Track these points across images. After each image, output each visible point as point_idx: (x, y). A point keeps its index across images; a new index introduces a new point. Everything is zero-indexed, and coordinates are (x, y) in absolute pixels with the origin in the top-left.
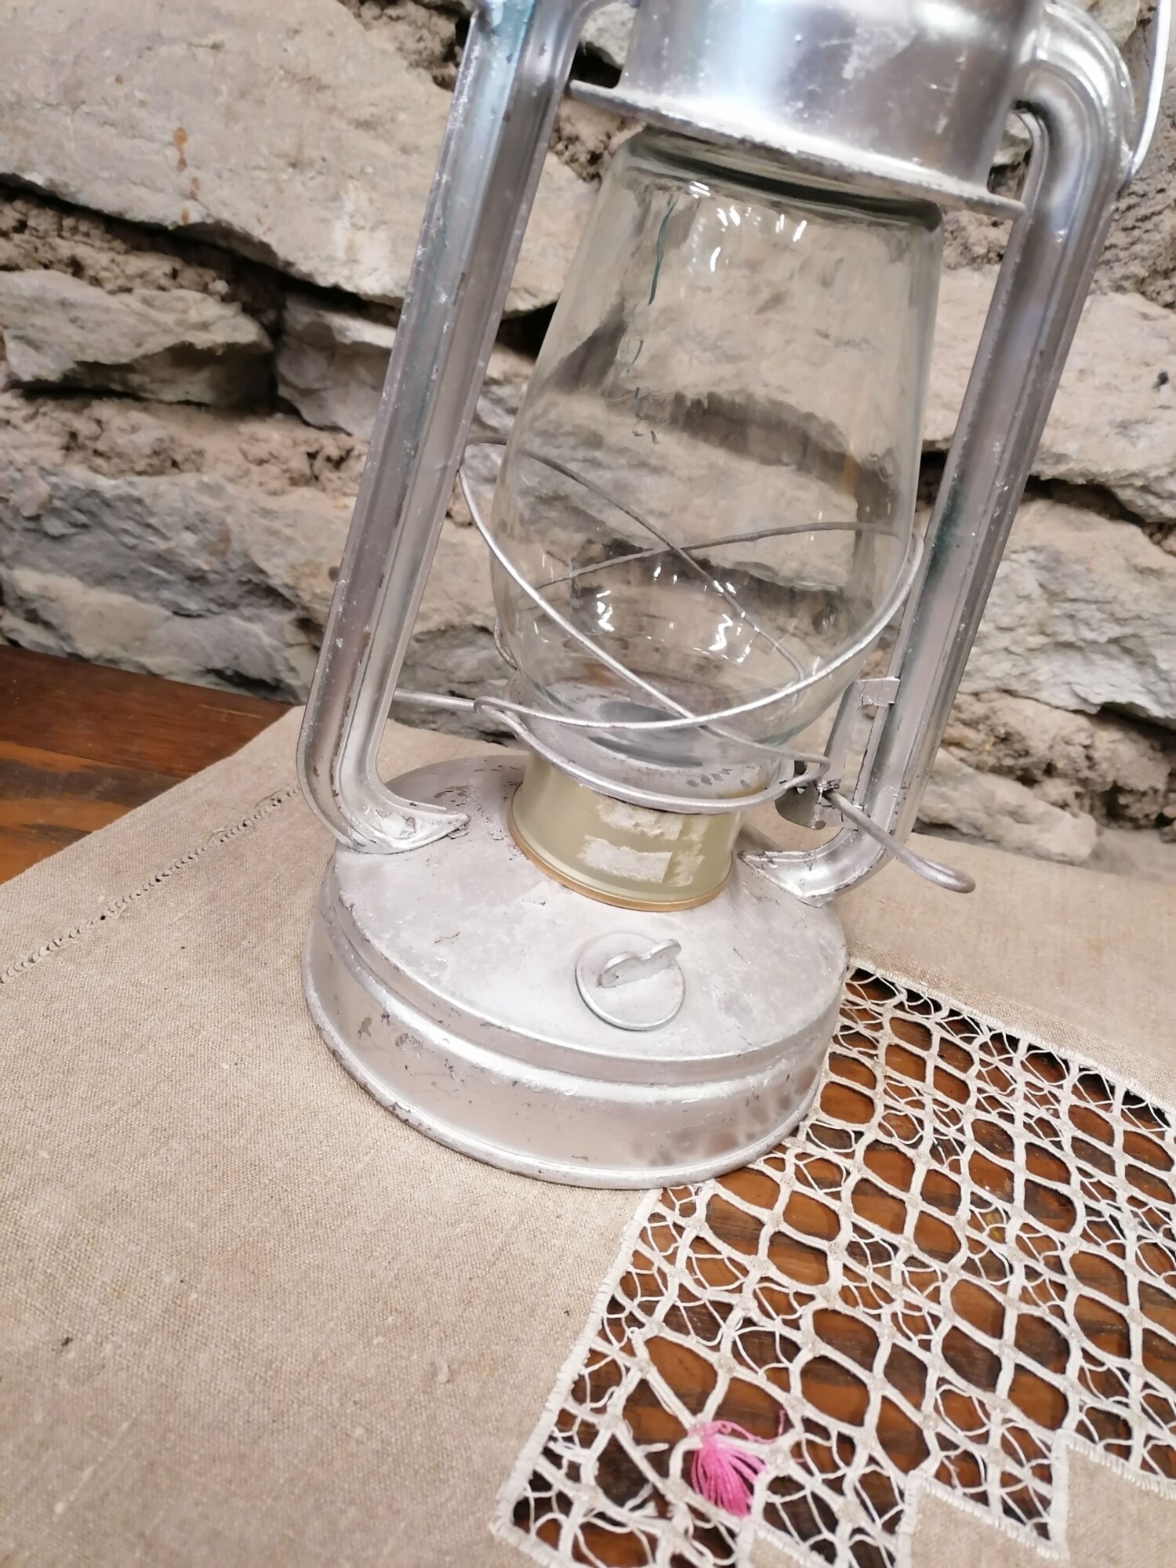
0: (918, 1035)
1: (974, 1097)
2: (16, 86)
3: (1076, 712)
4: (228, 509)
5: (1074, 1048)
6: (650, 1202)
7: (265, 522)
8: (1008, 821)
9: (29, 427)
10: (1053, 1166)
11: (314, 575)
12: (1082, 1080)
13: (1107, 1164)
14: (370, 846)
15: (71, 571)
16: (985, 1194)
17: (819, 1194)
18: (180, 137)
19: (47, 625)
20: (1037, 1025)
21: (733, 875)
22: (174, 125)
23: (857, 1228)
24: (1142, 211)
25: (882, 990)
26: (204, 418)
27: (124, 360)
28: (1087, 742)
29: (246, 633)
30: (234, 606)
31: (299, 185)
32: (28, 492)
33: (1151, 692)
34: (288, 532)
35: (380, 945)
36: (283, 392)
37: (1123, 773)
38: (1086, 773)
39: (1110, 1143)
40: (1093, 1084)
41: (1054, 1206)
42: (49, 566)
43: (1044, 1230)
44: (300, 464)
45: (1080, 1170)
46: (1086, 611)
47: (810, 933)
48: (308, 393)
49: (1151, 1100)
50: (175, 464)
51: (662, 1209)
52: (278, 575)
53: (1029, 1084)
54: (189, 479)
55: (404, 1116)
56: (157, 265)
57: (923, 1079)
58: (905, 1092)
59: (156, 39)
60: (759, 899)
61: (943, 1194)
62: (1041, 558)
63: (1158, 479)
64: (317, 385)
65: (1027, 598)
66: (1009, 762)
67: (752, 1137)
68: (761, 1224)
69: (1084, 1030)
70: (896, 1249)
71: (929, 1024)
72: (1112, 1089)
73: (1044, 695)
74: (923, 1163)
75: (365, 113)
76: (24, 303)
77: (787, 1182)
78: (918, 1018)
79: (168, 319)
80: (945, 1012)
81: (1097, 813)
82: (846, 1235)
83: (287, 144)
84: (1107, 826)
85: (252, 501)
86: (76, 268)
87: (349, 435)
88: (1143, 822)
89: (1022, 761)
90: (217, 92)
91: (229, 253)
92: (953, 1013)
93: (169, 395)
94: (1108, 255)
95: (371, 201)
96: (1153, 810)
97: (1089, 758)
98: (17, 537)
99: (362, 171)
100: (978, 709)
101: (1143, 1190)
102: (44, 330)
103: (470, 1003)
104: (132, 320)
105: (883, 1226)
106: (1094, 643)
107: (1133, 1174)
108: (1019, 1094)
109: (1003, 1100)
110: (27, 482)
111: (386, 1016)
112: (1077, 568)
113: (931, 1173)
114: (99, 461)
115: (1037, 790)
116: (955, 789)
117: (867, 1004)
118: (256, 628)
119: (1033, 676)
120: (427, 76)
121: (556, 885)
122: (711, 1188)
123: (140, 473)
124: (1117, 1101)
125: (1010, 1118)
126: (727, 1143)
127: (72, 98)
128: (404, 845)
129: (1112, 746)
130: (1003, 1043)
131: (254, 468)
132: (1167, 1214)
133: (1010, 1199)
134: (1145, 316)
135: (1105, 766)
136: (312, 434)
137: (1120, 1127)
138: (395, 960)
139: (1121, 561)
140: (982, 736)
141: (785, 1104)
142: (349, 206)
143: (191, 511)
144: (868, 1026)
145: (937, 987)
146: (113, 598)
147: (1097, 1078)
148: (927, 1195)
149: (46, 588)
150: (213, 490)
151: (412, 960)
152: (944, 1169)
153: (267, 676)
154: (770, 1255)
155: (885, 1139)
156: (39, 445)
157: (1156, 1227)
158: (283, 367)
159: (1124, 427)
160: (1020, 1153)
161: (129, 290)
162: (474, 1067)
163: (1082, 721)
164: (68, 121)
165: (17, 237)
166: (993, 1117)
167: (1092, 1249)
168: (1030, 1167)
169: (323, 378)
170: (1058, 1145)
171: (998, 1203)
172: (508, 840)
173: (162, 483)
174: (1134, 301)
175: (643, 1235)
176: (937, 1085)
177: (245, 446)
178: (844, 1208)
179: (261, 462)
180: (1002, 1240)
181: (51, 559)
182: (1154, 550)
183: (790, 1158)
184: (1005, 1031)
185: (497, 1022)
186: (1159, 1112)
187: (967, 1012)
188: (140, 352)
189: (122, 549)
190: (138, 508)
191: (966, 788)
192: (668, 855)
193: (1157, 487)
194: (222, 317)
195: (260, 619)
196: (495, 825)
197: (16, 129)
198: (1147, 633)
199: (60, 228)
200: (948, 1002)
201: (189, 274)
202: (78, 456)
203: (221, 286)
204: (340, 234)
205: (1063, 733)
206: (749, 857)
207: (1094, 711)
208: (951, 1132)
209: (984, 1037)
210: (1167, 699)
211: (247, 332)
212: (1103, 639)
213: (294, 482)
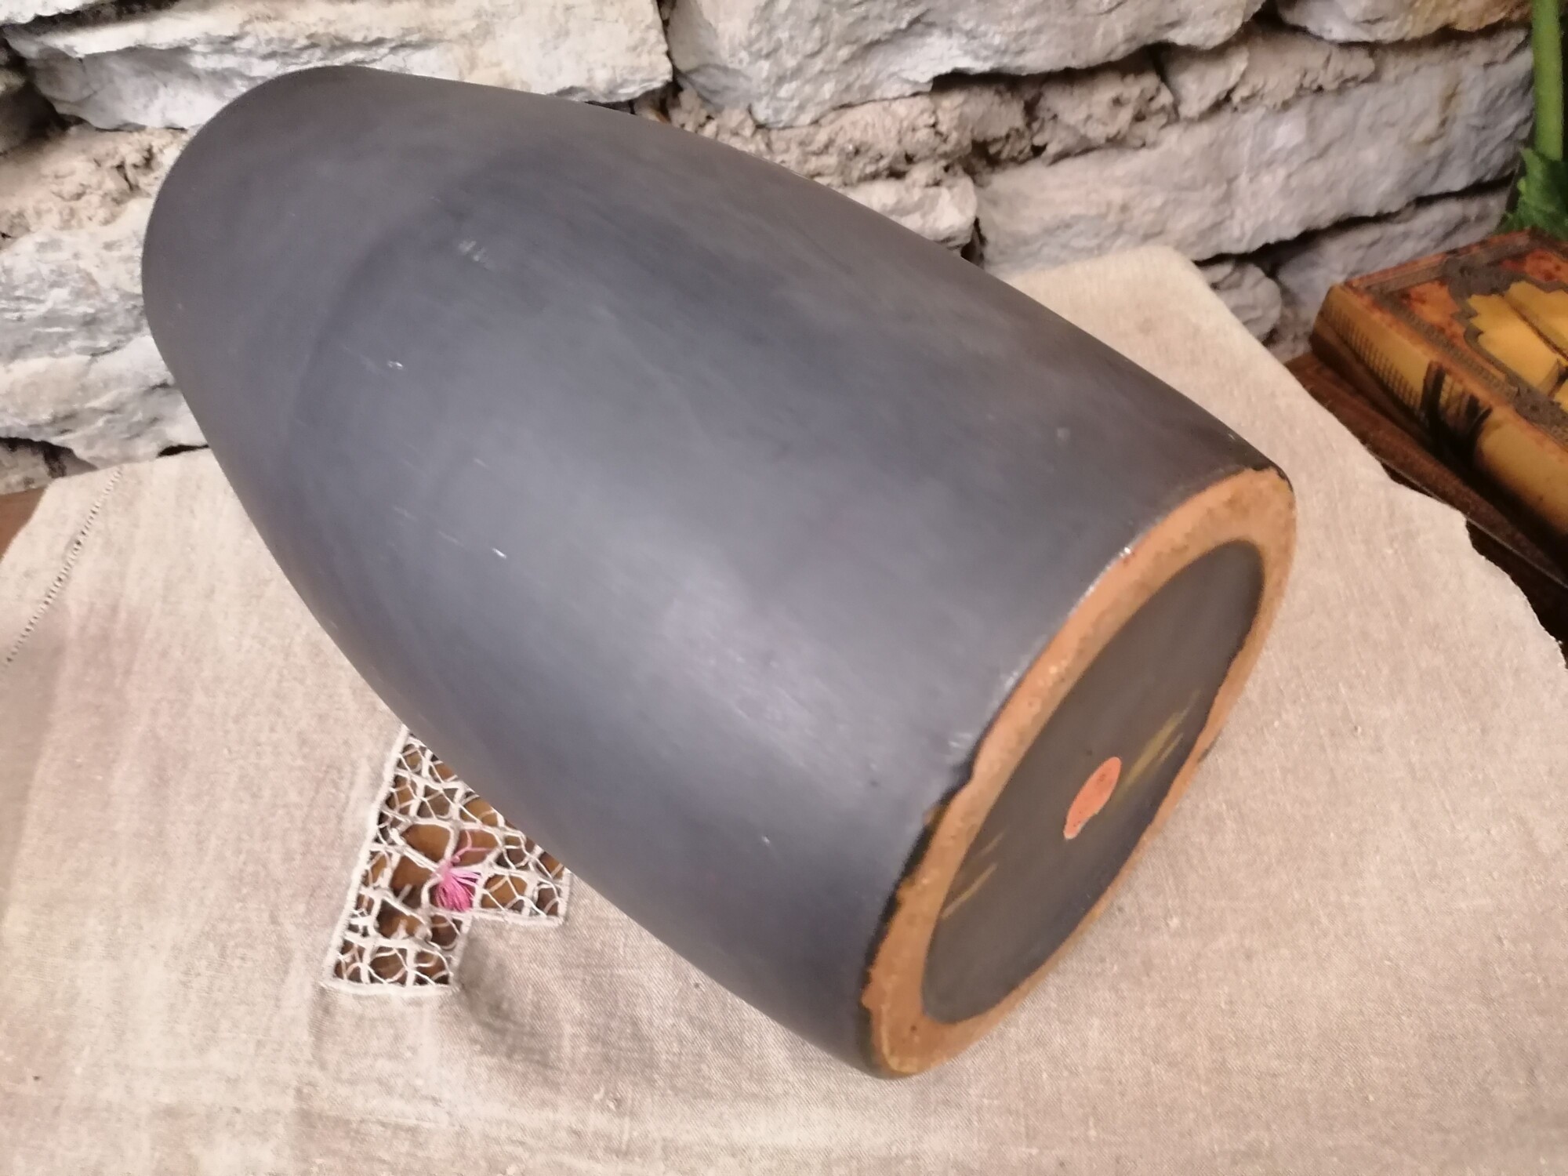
3: (915, 95)
28: (932, 121)
33: (968, 52)
37: (978, 130)
38: (943, 148)
44: (114, 182)
48: (83, 102)
54: (26, 244)
66: (870, 169)
73: (878, 94)
81: (974, 171)
84: (993, 171)
85: (93, 240)
88: (1021, 157)
89: (884, 163)
96: (1024, 145)
97: (938, 133)
100: (822, 137)
106: (898, 31)
115: (908, 179)
119: (859, 83)
129: (956, 112)
131: (76, 205)
135: (956, 133)
136: (109, 142)
140: (836, 158)
143: (45, 271)
150: (53, 245)
158: (45, 90)
163: (923, 102)
169: (87, 84)
177: (55, 188)
205: (907, 122)
207: (928, 88)
210: (984, 53)
212: (904, 25)
213: (119, 202)
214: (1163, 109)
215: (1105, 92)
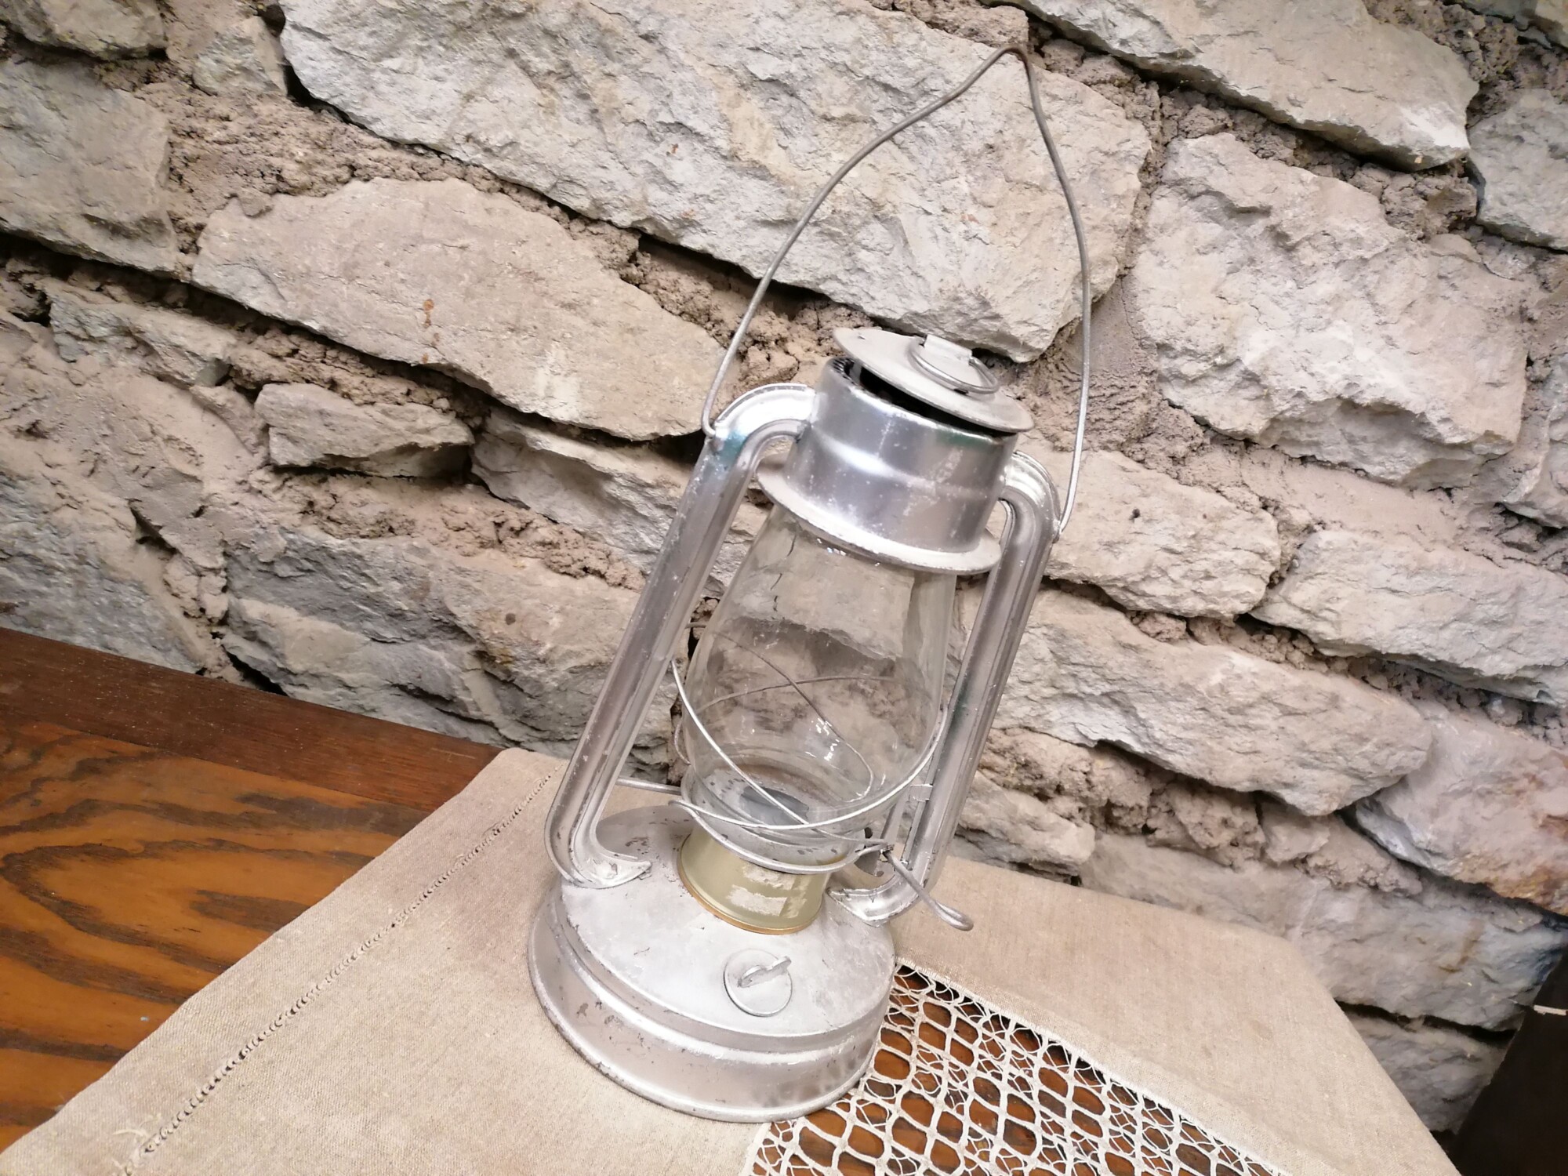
0: (941, 1014)
1: (977, 1061)
2: (307, 262)
3: (1079, 745)
4: (431, 567)
5: (1046, 1027)
6: (764, 1131)
7: (459, 578)
8: (1027, 828)
9: (277, 497)
10: (1026, 1111)
11: (493, 620)
12: (1050, 1049)
13: (1060, 1110)
14: (587, 884)
15: (290, 603)
16: (978, 1128)
17: (871, 1128)
18: (429, 305)
19: (264, 644)
20: (1022, 1010)
21: (822, 910)
22: (426, 297)
23: (894, 1150)
24: (1121, 399)
25: (919, 982)
26: (414, 490)
27: (363, 455)
28: (1087, 770)
29: (431, 659)
30: (424, 637)
31: (513, 343)
32: (268, 544)
33: (1133, 733)
34: (477, 586)
35: (598, 956)
36: (476, 470)
37: (1115, 793)
38: (1086, 793)
39: (1064, 1095)
40: (1058, 1053)
41: (1023, 1137)
42: (273, 598)
43: (1015, 1153)
44: (489, 532)
45: (1043, 1114)
46: (1084, 673)
47: (871, 947)
48: (497, 474)
49: (1095, 1065)
50: (391, 530)
51: (772, 1137)
52: (465, 617)
53: (1014, 1052)
54: (401, 542)
55: (605, 1071)
56: (396, 387)
57: (943, 1048)
58: (930, 1057)
59: (417, 240)
60: (839, 923)
61: (950, 1127)
62: (1051, 632)
63: (1133, 583)
64: (505, 469)
65: (1042, 660)
66: (1028, 782)
67: (829, 1089)
68: (833, 1147)
69: (1052, 1014)
70: (918, 1164)
71: (950, 1008)
72: (1070, 1056)
73: (1055, 731)
74: (939, 1106)
75: (569, 298)
76: (291, 411)
77: (851, 1119)
78: (942, 1003)
79: (399, 425)
80: (961, 999)
81: (1097, 822)
82: (888, 1155)
83: (509, 315)
84: (1106, 832)
85: (451, 562)
86: (333, 385)
87: (527, 508)
88: (1132, 830)
89: (1038, 783)
90: (461, 278)
91: (454, 380)
92: (966, 999)
93: (388, 473)
94: (1098, 425)
95: (567, 356)
96: (1140, 821)
97: (1088, 781)
98: (250, 575)
99: (563, 336)
100: (1005, 741)
101: (1081, 1127)
102: (303, 430)
103: (658, 996)
104: (374, 427)
105: (911, 1148)
106: (1092, 695)
107: (1078, 1117)
108: (1007, 1060)
109: (995, 1063)
110: (269, 537)
111: (599, 1003)
112: (1079, 642)
113: (944, 1114)
114: (331, 525)
115: (1050, 804)
116: (987, 802)
117: (908, 992)
118: (440, 655)
119: (1047, 717)
120: (615, 274)
121: (711, 915)
122: (802, 1123)
123: (363, 537)
124: (1072, 1065)
125: (999, 1077)
126: (813, 1093)
127: (350, 273)
128: (611, 883)
129: (1106, 773)
130: (999, 1022)
131: (454, 534)
132: (1096, 1144)
133: (994, 1132)
134: (1124, 469)
135: (1100, 788)
136: (499, 506)
137: (1072, 1083)
138: (608, 966)
139: (1109, 638)
140: (1008, 762)
141: (852, 1066)
142: (551, 360)
143: (399, 566)
144: (908, 1009)
145: (957, 981)
146: (324, 626)
147: (1060, 1049)
148: (941, 1129)
149: (268, 616)
150: (420, 552)
151: (619, 967)
152: (953, 1112)
153: (444, 693)
154: (839, 1167)
155: (916, 1091)
156: (282, 511)
157: (1087, 1153)
158: (479, 454)
159: (1109, 546)
160: (1004, 1101)
161: (372, 403)
162: (657, 1039)
163: (1084, 753)
164: (344, 288)
165: (289, 360)
166: (988, 1076)
167: (1044, 1166)
168: (1010, 1111)
169: (510, 465)
170: (1030, 1096)
171: (986, 1135)
172: (679, 882)
173: (379, 544)
174: (1117, 457)
175: (760, 1153)
176: (952, 1053)
177: (447, 517)
178: (887, 1137)
179: (459, 529)
180: (987, 1160)
181: (274, 593)
182: (1133, 629)
183: (853, 1103)
184: (1001, 1013)
185: (675, 1010)
186: (1100, 1074)
187: (976, 999)
188: (377, 449)
189: (340, 591)
190: (358, 562)
191: (995, 802)
192: (784, 899)
193: (1132, 588)
194: (442, 425)
195: (444, 648)
196: (670, 870)
197: (303, 290)
198: (1130, 690)
199: (325, 356)
200: (964, 992)
201: (420, 393)
202: (312, 518)
203: (444, 403)
204: (542, 378)
205: (1069, 762)
206: (833, 893)
207: (1092, 745)
208: (959, 1086)
209: (986, 1018)
210: (1147, 740)
211: (459, 435)
212: (1098, 693)
213: (483, 545)
214: (1255, 845)
215: (1220, 811)
